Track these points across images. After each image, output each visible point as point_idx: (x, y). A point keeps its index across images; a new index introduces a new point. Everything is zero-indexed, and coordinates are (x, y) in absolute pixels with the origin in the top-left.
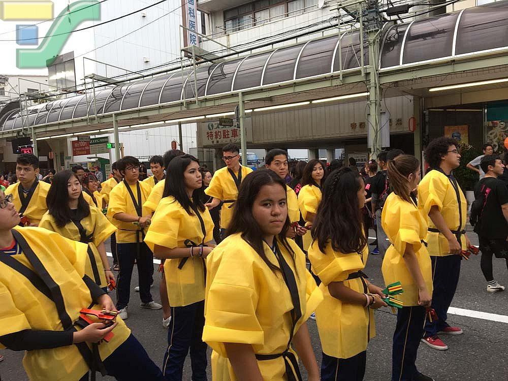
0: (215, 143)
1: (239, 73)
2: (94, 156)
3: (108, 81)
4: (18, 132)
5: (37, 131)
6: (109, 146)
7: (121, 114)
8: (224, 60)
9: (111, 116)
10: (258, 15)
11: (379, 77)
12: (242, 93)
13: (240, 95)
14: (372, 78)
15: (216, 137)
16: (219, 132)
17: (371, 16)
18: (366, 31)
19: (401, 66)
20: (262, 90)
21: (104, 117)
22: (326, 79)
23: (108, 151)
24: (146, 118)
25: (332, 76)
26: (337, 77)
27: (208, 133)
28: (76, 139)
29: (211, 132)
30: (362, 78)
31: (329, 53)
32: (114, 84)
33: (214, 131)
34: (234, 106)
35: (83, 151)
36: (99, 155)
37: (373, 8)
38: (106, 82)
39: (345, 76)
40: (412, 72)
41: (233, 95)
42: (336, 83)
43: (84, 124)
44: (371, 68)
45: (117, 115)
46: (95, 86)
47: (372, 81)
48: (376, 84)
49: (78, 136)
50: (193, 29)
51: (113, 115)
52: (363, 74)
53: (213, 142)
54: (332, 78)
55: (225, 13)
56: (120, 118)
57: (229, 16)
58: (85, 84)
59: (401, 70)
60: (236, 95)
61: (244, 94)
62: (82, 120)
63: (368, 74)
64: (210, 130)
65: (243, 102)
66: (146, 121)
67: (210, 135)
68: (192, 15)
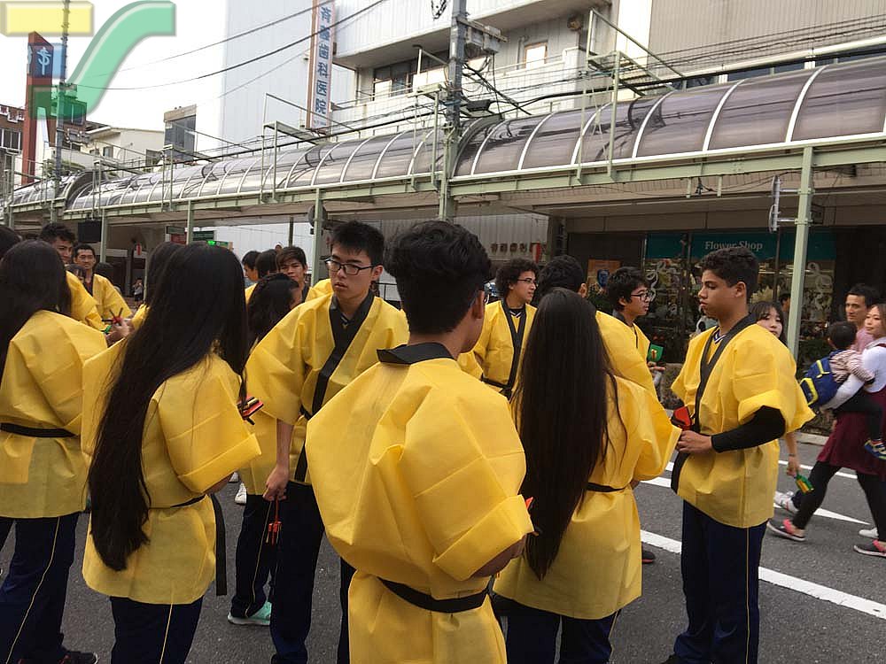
4: (89, 214)
5: (110, 214)
7: (199, 201)
9: (186, 203)
13: (318, 191)
14: (442, 187)
19: (473, 176)
20: (341, 188)
21: (180, 203)
22: (401, 182)
25: (408, 180)
30: (433, 186)
41: (312, 191)
43: (159, 210)
44: (442, 175)
45: (194, 202)
47: (442, 192)
50: (322, 92)
51: (189, 203)
52: (433, 181)
55: (377, 70)
56: (197, 207)
57: (380, 76)
59: (471, 181)
61: (322, 190)
62: (157, 204)
65: (321, 201)
68: (323, 72)
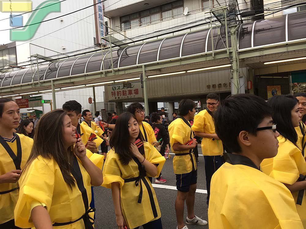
0: (117, 98)
1: (141, 53)
2: (31, 108)
3: (46, 59)
6: (43, 102)
7: (57, 80)
8: (128, 45)
9: (50, 81)
10: (142, 20)
11: (239, 54)
12: (145, 65)
13: (143, 67)
14: (234, 55)
15: (118, 95)
16: (120, 92)
17: (232, 17)
18: (229, 26)
19: (253, 48)
20: (158, 64)
21: (44, 82)
22: (202, 56)
23: (42, 105)
24: (73, 83)
25: (206, 54)
26: (211, 55)
27: (112, 93)
28: (21, 97)
29: (114, 92)
30: (227, 55)
31: (203, 40)
32: (50, 61)
33: (116, 91)
34: (139, 74)
35: (24, 105)
36: (34, 108)
37: (232, 12)
38: (45, 60)
39: (216, 54)
40: (260, 52)
41: (137, 67)
42: (209, 58)
43: (30, 87)
44: (233, 49)
45: (54, 81)
46: (38, 62)
47: (234, 57)
48: (236, 59)
49: (22, 96)
50: (102, 27)
51: (52, 81)
52: (228, 53)
53: (116, 98)
54: (206, 55)
55: (121, 18)
56: (56, 83)
57: (124, 20)
58: (31, 61)
59: (253, 50)
60: (141, 67)
61: (145, 66)
62: (28, 84)
63: (231, 53)
64: (114, 90)
65: (145, 71)
66: (73, 85)
67: (113, 94)
68: (101, 18)
